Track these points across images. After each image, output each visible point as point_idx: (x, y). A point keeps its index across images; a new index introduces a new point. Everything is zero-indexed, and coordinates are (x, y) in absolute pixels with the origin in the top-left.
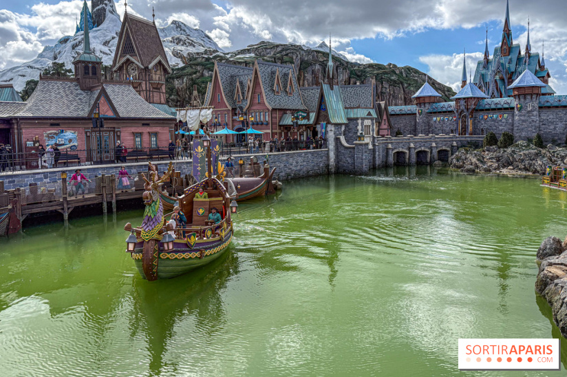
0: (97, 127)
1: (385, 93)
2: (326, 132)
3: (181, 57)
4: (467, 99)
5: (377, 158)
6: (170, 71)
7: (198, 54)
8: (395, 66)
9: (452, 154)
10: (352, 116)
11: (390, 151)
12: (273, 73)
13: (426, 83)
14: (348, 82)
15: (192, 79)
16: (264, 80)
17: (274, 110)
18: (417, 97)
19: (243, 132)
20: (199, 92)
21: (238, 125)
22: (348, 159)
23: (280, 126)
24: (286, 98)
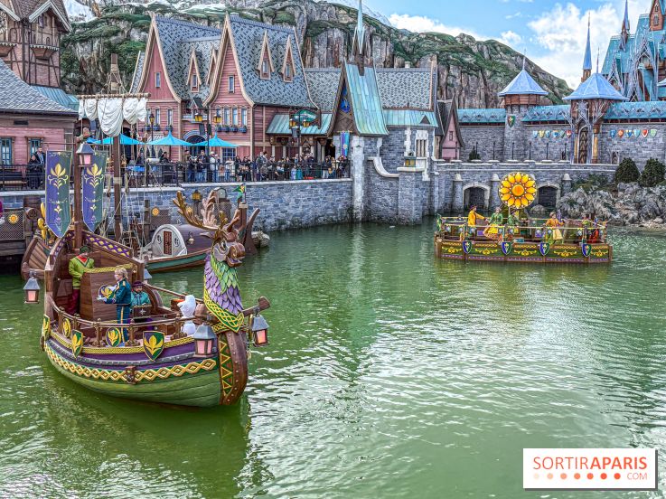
1: (453, 86)
2: (350, 149)
3: (91, 4)
4: (590, 102)
5: (436, 199)
6: (69, 28)
8: (471, 39)
9: (562, 195)
10: (395, 122)
11: (459, 187)
12: (257, 39)
13: (523, 71)
14: (389, 63)
15: (109, 45)
16: (240, 52)
17: (258, 106)
18: (506, 95)
19: (202, 144)
20: (121, 67)
21: (193, 131)
22: (386, 197)
23: (269, 135)
24: (281, 86)
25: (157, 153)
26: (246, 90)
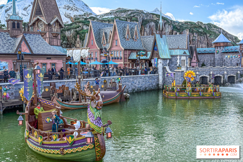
0: (20, 59)
1: (195, 40)
2: (157, 64)
3: (70, 18)
6: (64, 26)
7: (80, 15)
8: (202, 23)
9: (237, 79)
10: (174, 54)
11: (198, 76)
12: (125, 27)
13: (221, 34)
14: (171, 33)
15: (76, 31)
16: (119, 32)
17: (125, 50)
18: (215, 43)
19: (107, 63)
20: (80, 39)
21: (104, 59)
22: (170, 80)
23: (129, 60)
24: (133, 43)
25: (92, 67)
26: (121, 45)
